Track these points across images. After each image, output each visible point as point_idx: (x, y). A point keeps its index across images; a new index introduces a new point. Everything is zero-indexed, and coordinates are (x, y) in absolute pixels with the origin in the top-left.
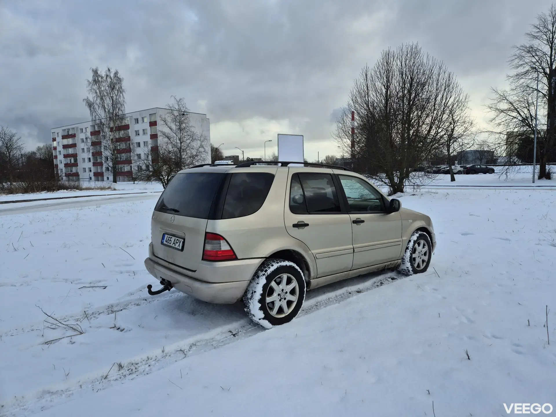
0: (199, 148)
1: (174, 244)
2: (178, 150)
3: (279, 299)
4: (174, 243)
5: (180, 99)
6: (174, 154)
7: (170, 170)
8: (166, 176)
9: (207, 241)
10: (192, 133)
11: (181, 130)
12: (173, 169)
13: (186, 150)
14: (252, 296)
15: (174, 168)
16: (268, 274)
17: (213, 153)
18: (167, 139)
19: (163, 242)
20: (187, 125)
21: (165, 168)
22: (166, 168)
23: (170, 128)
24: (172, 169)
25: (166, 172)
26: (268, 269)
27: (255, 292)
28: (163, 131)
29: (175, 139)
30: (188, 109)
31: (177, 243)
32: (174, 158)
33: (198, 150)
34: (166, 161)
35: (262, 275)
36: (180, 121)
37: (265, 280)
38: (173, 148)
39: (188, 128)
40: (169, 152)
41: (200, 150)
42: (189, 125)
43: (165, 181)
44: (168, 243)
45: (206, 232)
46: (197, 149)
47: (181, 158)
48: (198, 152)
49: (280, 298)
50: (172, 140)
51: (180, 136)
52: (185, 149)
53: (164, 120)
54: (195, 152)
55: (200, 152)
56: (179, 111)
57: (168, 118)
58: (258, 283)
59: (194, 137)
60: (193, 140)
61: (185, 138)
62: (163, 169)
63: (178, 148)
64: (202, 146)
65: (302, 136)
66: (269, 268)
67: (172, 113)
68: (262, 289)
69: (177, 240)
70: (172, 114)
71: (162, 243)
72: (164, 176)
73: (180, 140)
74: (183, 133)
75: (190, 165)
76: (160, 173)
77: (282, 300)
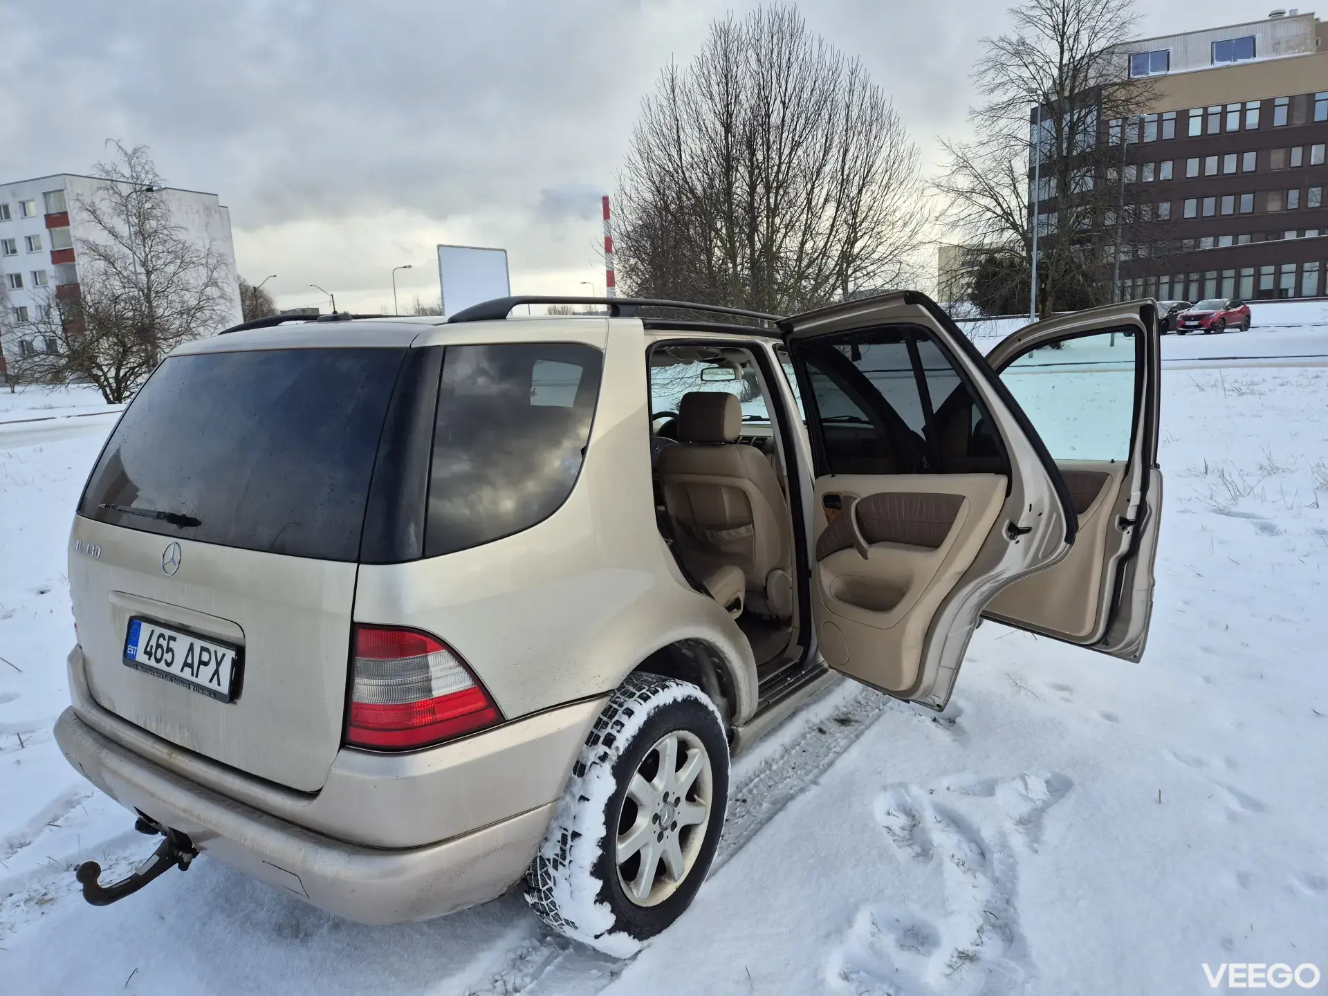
0: (206, 287)
1: (191, 666)
2: (141, 293)
3: (657, 834)
4: (189, 661)
5: (136, 151)
6: (131, 304)
7: (121, 350)
8: (112, 369)
9: (360, 661)
10: (181, 246)
11: (144, 239)
12: (131, 347)
13: (166, 293)
14: (563, 851)
15: (135, 346)
16: (621, 753)
17: (248, 303)
18: (103, 262)
19: (134, 656)
20: (163, 223)
21: (107, 346)
22: (110, 346)
23: (113, 232)
24: (129, 348)
25: (111, 355)
26: (614, 732)
27: (576, 835)
28: (91, 239)
29: (128, 262)
30: (163, 176)
31: (201, 663)
32: (130, 314)
33: (202, 293)
34: (106, 324)
35: (597, 761)
36: (140, 213)
37: (612, 778)
38: (124, 287)
39: (165, 232)
40: (116, 299)
41: (210, 294)
42: (168, 223)
43: (108, 381)
44: (158, 661)
45: (353, 624)
46: (199, 290)
47: (151, 315)
48: (204, 297)
49: (658, 831)
50: (119, 265)
51: (143, 254)
52: (164, 291)
53: (90, 209)
54: (192, 299)
55: (209, 299)
56: (135, 184)
57: (103, 202)
58: (583, 798)
59: (186, 257)
60: (184, 265)
61: (159, 258)
62: (99, 349)
63: (141, 290)
64: (212, 282)
65: (504, 251)
66: (618, 728)
67: (112, 188)
68: (603, 818)
69: (203, 649)
70: (115, 192)
71: (129, 659)
72: (103, 367)
73: (144, 264)
74: (151, 246)
75: (183, 334)
76: (92, 359)
77: (665, 832)
